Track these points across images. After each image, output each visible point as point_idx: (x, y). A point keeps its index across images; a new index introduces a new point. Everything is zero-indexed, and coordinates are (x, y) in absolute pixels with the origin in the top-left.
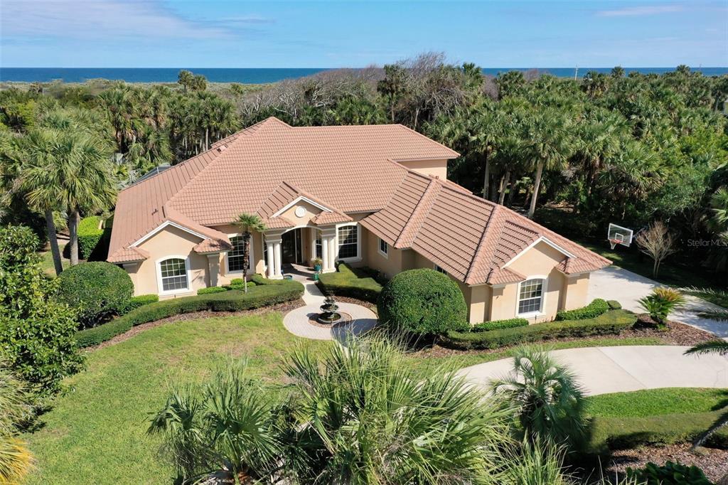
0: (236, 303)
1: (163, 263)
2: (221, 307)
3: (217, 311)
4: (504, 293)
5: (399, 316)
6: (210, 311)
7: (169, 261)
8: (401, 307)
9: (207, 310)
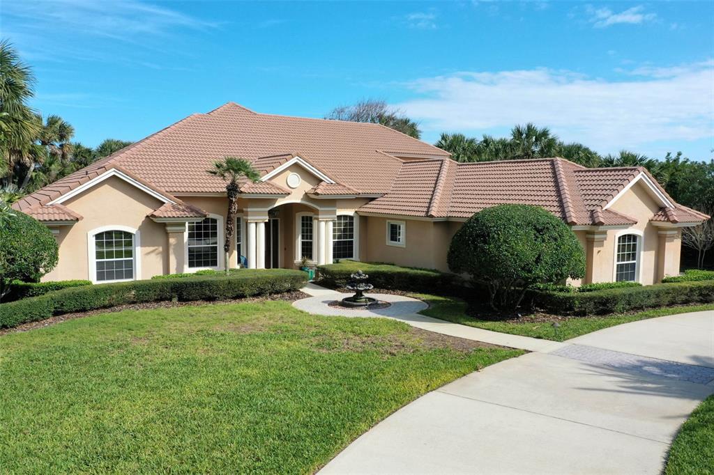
0: (217, 286)
1: (98, 236)
2: (194, 294)
3: (187, 300)
4: (605, 245)
5: (504, 255)
6: (175, 300)
7: (109, 234)
8: (505, 241)
9: (170, 300)
